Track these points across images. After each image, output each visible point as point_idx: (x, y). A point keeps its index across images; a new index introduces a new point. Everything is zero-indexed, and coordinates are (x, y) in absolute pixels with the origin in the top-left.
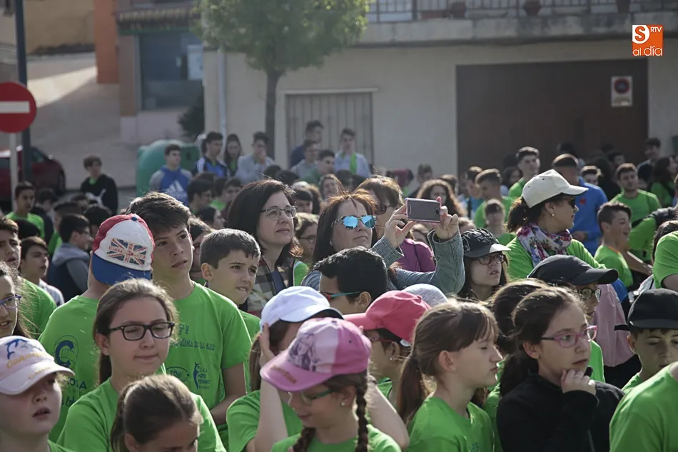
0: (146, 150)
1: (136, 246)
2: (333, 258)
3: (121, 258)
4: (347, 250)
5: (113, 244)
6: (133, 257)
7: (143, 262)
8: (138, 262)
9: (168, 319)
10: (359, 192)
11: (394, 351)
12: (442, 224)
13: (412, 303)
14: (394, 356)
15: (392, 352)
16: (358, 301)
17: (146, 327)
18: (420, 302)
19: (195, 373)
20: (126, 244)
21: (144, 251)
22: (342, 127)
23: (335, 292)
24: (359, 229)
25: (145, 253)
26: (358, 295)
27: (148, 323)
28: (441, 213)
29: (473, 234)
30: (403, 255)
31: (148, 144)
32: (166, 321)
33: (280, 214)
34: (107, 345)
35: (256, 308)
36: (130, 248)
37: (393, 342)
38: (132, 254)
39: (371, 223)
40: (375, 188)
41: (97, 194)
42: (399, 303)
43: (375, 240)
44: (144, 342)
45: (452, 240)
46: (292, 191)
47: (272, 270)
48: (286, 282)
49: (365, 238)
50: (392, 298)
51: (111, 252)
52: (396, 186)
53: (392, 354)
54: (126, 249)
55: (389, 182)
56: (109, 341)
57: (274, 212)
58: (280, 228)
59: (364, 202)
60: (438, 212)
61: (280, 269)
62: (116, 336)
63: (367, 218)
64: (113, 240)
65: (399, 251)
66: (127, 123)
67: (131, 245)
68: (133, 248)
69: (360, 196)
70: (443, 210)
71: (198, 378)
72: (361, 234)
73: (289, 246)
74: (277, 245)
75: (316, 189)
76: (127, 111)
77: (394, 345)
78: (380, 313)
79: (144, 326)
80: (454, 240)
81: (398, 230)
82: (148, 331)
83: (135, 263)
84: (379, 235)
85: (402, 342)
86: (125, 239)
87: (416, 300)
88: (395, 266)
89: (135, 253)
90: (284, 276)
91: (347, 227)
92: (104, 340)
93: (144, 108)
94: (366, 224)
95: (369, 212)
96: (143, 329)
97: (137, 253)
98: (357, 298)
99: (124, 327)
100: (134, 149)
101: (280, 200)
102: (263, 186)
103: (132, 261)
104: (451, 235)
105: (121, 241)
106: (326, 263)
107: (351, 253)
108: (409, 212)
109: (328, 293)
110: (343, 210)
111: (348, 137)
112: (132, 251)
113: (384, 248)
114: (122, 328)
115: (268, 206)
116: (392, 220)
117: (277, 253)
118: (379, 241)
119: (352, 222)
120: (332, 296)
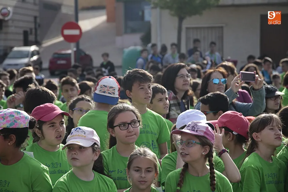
0: (127, 50)
1: (110, 87)
2: (207, 96)
3: (104, 92)
4: (212, 93)
5: (101, 87)
6: (109, 91)
7: (114, 93)
8: (111, 93)
9: (137, 119)
10: (220, 69)
11: (230, 136)
12: (256, 83)
13: (238, 116)
14: (230, 139)
15: (229, 137)
16: (217, 115)
17: (129, 124)
18: (241, 116)
19: (152, 144)
20: (106, 87)
21: (114, 89)
22: (210, 41)
23: (208, 111)
24: (219, 84)
25: (114, 90)
26: (218, 112)
27: (129, 122)
28: (256, 78)
29: (268, 87)
30: (239, 96)
31: (127, 47)
32: (137, 120)
33: (184, 77)
34: (114, 133)
35: (173, 117)
36: (108, 88)
37: (229, 133)
38: (109, 90)
39: (225, 82)
40: (225, 67)
41: (106, 68)
42: (233, 116)
43: (226, 89)
44: (129, 130)
45: (260, 90)
46: (189, 68)
47: (180, 101)
48: (186, 106)
49: (222, 88)
50: (229, 114)
51: (101, 90)
52: (233, 66)
53: (229, 138)
54: (106, 88)
55: (230, 64)
56: (114, 131)
57: (182, 77)
58: (184, 83)
59: (222, 73)
60: (254, 77)
61: (184, 101)
62: (117, 129)
63: (223, 80)
64: (101, 86)
65: (237, 94)
66: (119, 39)
67: (108, 86)
68: (109, 87)
69: (221, 70)
70: (257, 77)
71: (153, 146)
72: (220, 86)
73: (187, 91)
74: (182, 90)
75: (199, 67)
76: (119, 34)
77: (230, 134)
78: (224, 120)
79: (128, 124)
80: (261, 90)
81: (237, 85)
82: (130, 125)
83: (110, 94)
84: (228, 87)
85: (233, 133)
86: (106, 84)
87: (239, 115)
88: (235, 101)
89: (110, 90)
90: (185, 104)
91: (215, 83)
92: (112, 131)
93: (126, 32)
94: (223, 82)
95: (224, 77)
96: (127, 125)
97: (111, 89)
98: (217, 114)
99: (120, 125)
100: (122, 50)
101: (184, 71)
102: (177, 65)
103: (109, 93)
104: (260, 88)
105: (104, 86)
106: (204, 98)
107: (214, 94)
108: (242, 77)
109: (205, 112)
110: (213, 76)
111: (213, 45)
112: (109, 89)
113: (231, 93)
114: (119, 126)
115: (179, 74)
116: (234, 81)
117: (182, 94)
118: (228, 90)
119: (216, 81)
120: (207, 113)
